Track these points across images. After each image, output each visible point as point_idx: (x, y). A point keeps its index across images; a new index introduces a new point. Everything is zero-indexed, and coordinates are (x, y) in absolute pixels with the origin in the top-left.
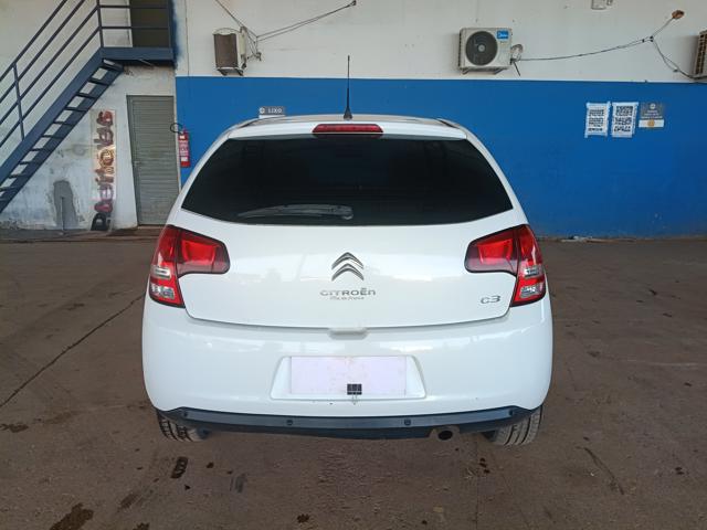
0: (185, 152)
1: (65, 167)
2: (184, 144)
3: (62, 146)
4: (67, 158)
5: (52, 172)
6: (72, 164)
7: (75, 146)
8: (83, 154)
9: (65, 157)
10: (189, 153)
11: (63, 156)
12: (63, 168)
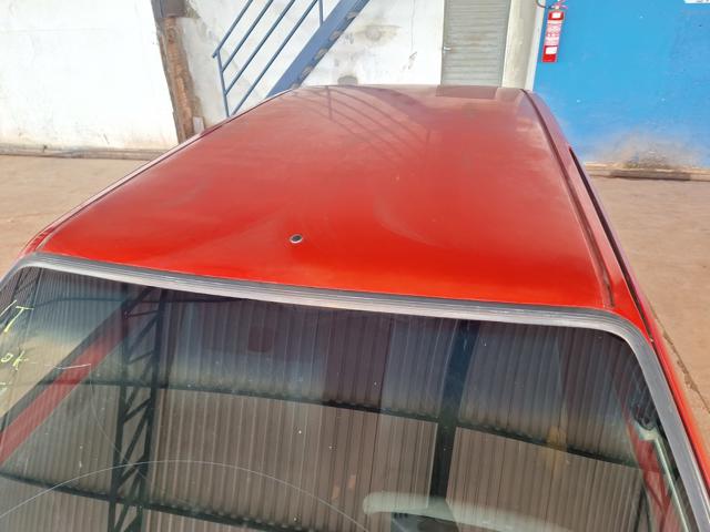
0: (552, 40)
1: (354, 57)
2: (555, 27)
3: (352, 28)
4: (358, 45)
5: (337, 64)
6: (363, 53)
7: (368, 27)
8: (378, 39)
9: (356, 44)
10: (560, 41)
11: (352, 42)
12: (352, 58)
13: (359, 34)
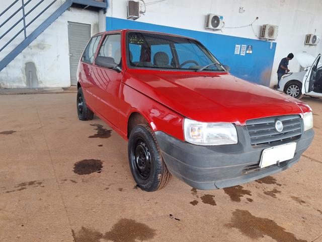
3: (32, 44)
5: (24, 57)
6: (37, 53)
7: (38, 44)
8: (43, 49)
9: (33, 50)
11: (31, 49)
12: (31, 55)
13: (34, 46)
